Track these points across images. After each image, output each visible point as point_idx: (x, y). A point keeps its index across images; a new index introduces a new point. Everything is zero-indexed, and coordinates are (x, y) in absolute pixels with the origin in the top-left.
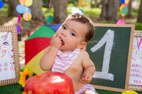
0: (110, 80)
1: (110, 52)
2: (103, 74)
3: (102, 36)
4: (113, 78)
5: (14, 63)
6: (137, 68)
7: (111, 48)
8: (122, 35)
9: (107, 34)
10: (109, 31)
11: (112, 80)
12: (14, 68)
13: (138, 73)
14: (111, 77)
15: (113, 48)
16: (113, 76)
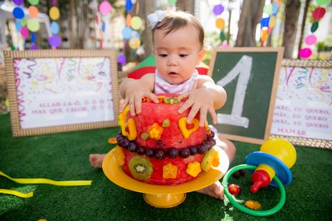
0: (243, 128)
1: (245, 87)
2: (233, 118)
3: (234, 64)
4: (248, 124)
5: (112, 100)
6: (284, 112)
7: (246, 82)
8: (263, 63)
9: (242, 62)
10: (245, 58)
11: (246, 126)
12: (112, 106)
13: (284, 119)
14: (244, 122)
15: (249, 82)
16: (248, 121)
